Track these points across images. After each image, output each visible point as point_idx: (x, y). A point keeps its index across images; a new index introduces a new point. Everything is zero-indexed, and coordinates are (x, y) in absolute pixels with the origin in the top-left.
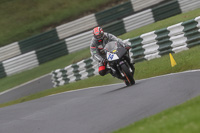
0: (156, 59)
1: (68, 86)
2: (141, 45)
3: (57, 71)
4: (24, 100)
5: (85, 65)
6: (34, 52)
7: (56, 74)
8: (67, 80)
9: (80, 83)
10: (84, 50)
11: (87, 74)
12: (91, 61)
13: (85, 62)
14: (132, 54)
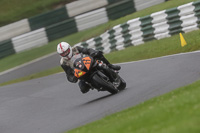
0: (165, 39)
2: (151, 24)
4: (32, 78)
5: (94, 43)
6: (43, 29)
10: (93, 29)
12: (101, 39)
13: (95, 40)
14: (142, 33)
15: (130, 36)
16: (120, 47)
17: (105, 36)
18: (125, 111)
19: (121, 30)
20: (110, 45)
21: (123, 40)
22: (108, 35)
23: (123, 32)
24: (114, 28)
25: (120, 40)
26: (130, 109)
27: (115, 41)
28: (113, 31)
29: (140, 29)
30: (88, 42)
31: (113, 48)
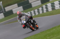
0: (58, 9)
2: (54, 5)
3: (29, 12)
5: (37, 11)
10: (37, 6)
11: (38, 13)
12: (39, 9)
13: (37, 10)
14: (51, 8)
15: (48, 8)
16: (45, 12)
17: (40, 9)
18: (46, 31)
19: (45, 7)
20: (42, 11)
21: (46, 10)
22: (41, 8)
23: (46, 7)
24: (43, 6)
25: (45, 10)
26: (48, 30)
27: (43, 10)
29: (51, 6)
30: (35, 10)
31: (43, 12)
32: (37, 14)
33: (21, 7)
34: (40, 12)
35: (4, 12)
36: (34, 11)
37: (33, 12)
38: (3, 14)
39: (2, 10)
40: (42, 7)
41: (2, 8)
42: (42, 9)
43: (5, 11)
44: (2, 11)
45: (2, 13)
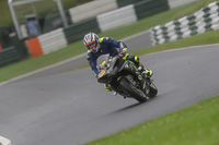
1: (168, 44)
3: (157, 27)
5: (187, 22)
6: (131, 6)
7: (155, 31)
8: (167, 38)
9: (181, 42)
10: (187, 6)
11: (189, 32)
12: (194, 17)
13: (189, 19)
16: (216, 26)
17: (200, 15)
19: (217, 7)
20: (204, 24)
22: (203, 14)
24: (210, 5)
25: (215, 18)
27: (210, 20)
28: (208, 9)
30: (180, 20)
31: (208, 27)
32: (187, 32)
33: (130, 8)
34: (196, 28)
35: (67, 26)
36: (177, 24)
37: (174, 26)
38: (64, 31)
39: (59, 17)
40: (207, 10)
41: (58, 11)
42: (205, 17)
43: (70, 22)
44: (58, 22)
45: (60, 30)
